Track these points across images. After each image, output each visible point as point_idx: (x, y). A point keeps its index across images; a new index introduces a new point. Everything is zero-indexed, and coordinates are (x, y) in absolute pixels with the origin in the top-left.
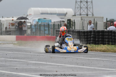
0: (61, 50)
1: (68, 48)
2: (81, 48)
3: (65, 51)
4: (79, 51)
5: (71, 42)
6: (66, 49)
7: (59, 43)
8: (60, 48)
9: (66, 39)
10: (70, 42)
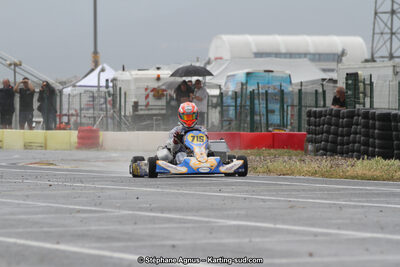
0: (173, 169)
1: (193, 162)
2: (228, 163)
3: (184, 170)
4: (223, 169)
5: (200, 146)
6: (186, 164)
7: (169, 149)
8: (171, 162)
9: (188, 138)
10: (197, 145)
